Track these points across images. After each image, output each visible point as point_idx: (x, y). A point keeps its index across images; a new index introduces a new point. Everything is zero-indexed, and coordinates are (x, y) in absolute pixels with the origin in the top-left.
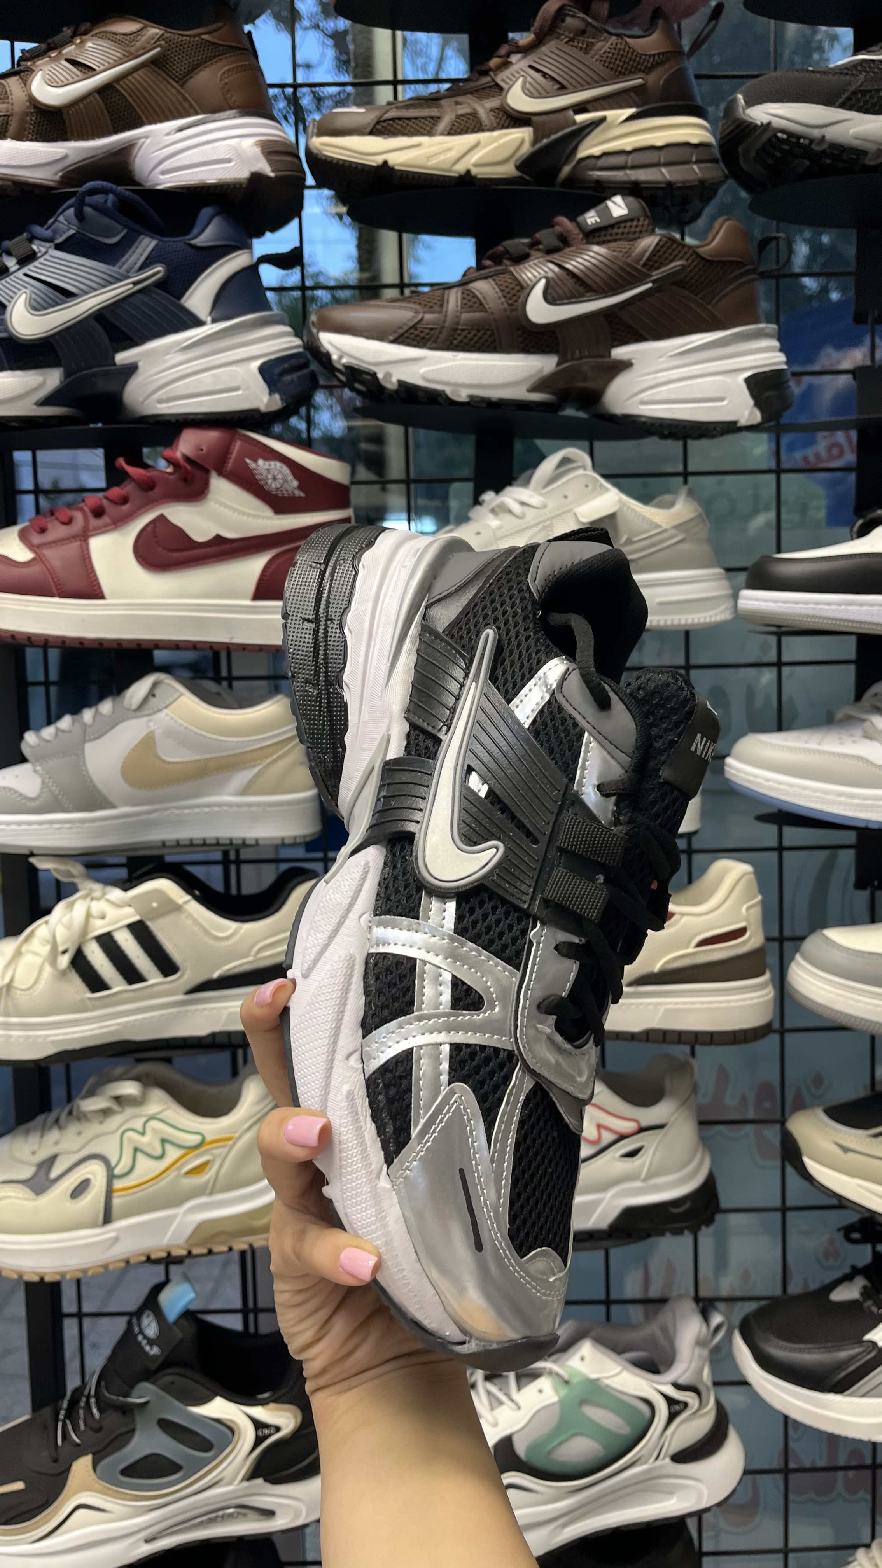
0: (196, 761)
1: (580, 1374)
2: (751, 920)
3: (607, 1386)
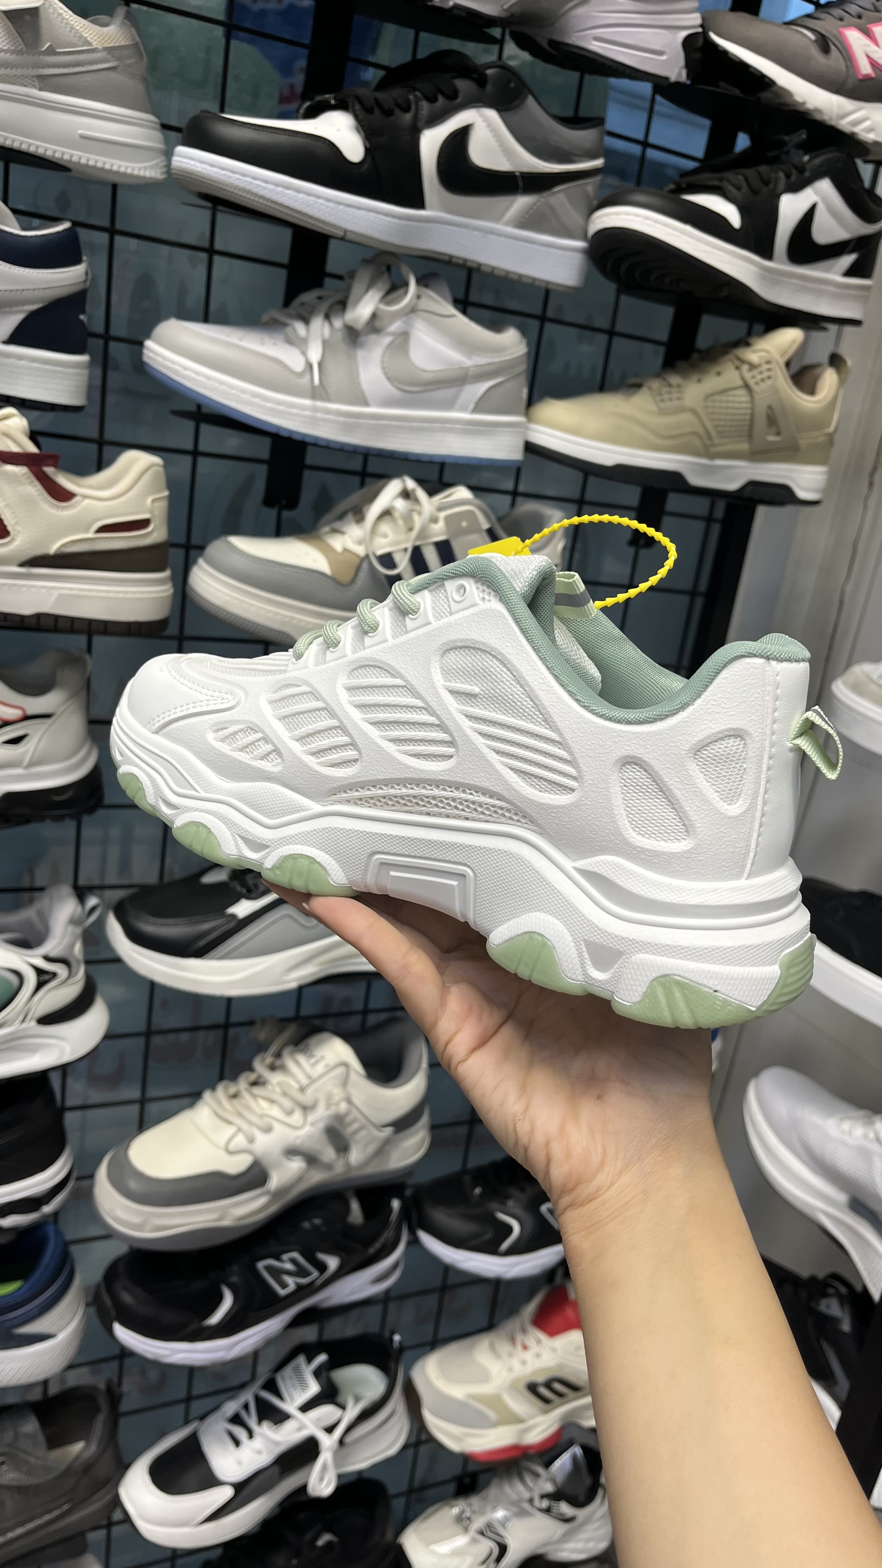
2: (156, 514)
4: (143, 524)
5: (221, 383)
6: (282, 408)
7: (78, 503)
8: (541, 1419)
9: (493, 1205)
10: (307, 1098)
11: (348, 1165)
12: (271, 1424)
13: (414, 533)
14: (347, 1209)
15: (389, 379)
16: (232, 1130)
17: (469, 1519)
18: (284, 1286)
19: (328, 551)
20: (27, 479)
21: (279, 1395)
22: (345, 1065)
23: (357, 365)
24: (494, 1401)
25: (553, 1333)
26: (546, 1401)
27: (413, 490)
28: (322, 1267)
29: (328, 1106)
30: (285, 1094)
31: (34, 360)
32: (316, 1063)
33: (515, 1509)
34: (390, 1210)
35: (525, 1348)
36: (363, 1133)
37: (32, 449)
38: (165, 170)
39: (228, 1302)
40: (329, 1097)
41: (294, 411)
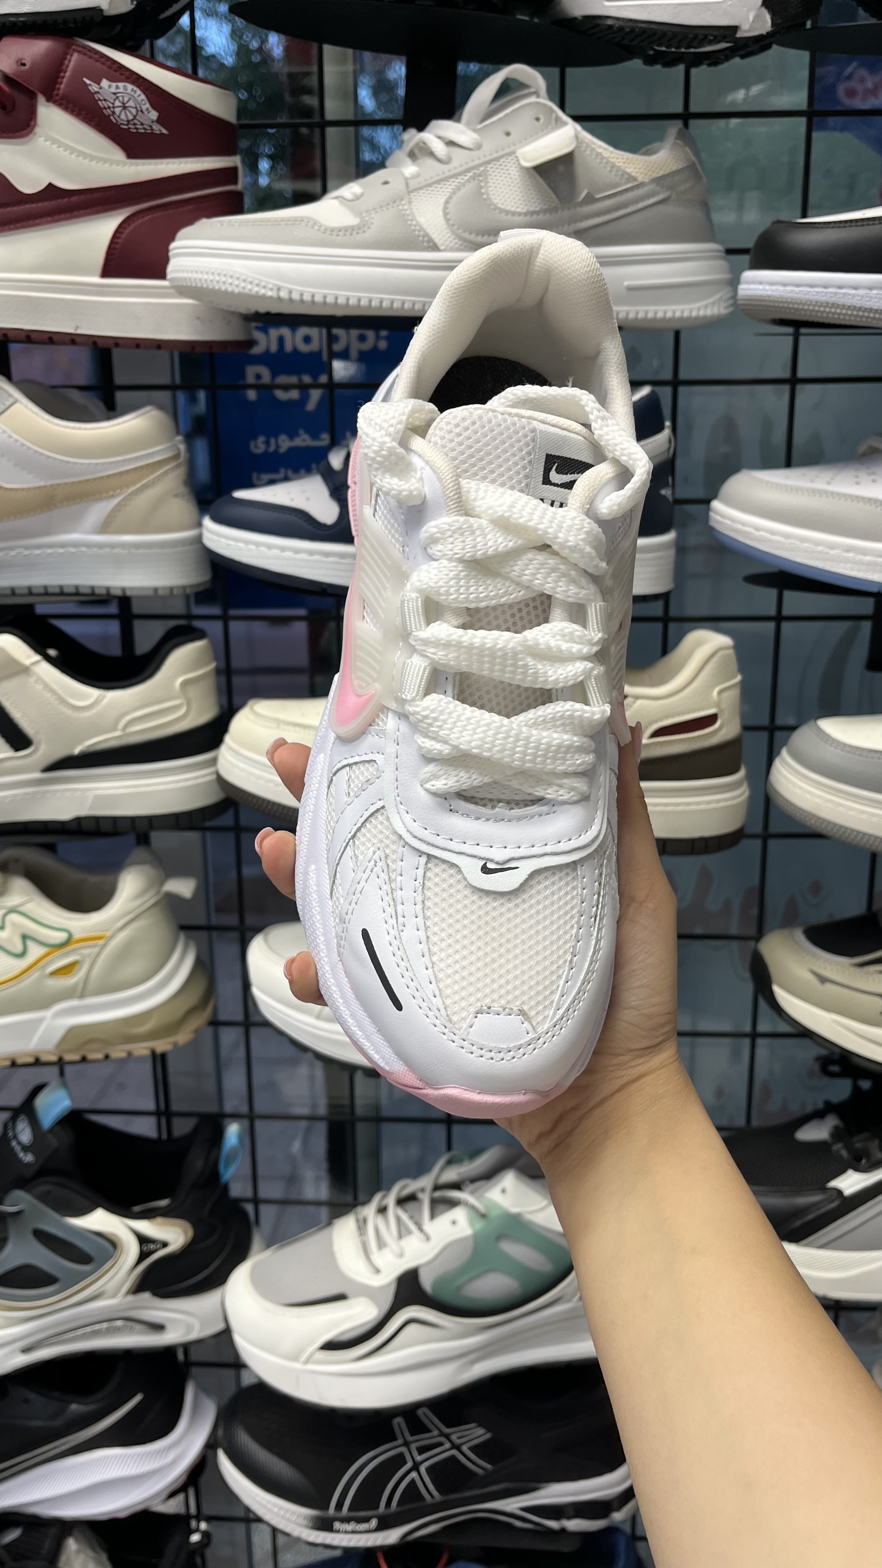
0: (40, 487)
1: (499, 1207)
2: (724, 706)
3: (530, 1221)
4: (709, 720)
38: (731, 302)
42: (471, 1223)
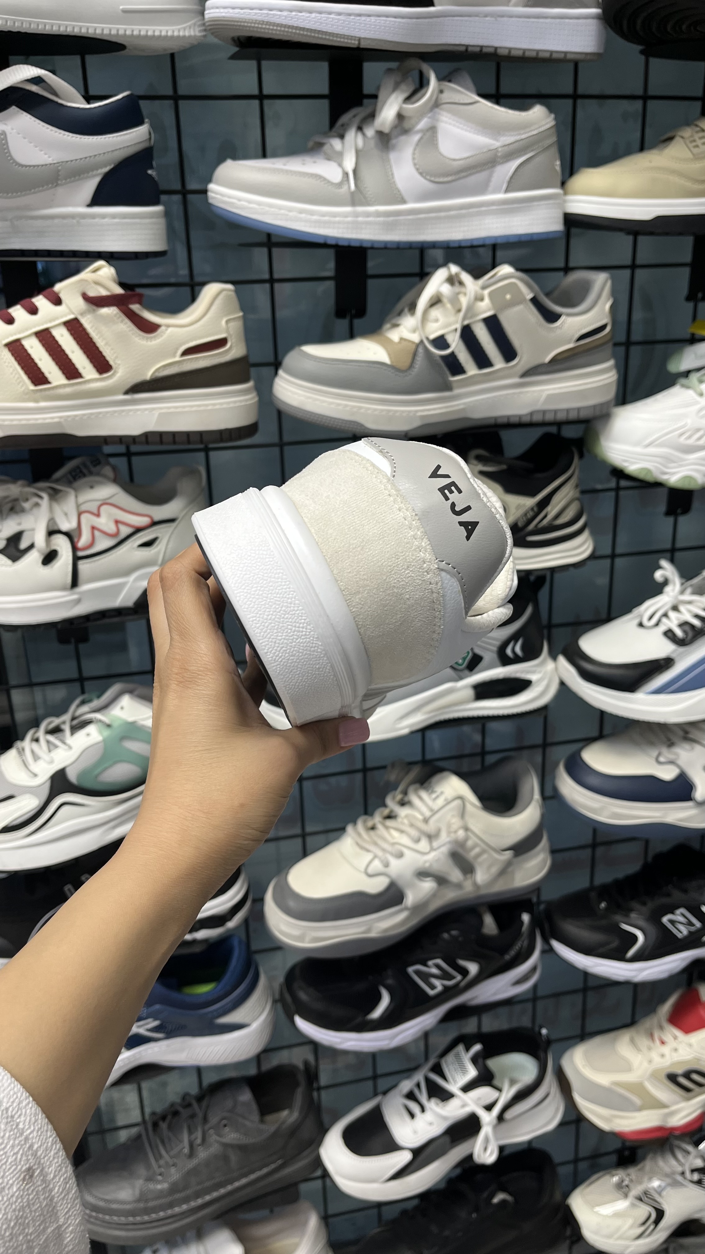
1: (119, 718)
2: (231, 333)
3: (143, 726)
4: (220, 343)
5: (271, 206)
6: (326, 218)
7: (163, 332)
8: (683, 1104)
9: (618, 918)
10: (431, 827)
11: (475, 884)
12: (438, 1101)
13: (461, 314)
14: (481, 923)
15: (421, 174)
16: (370, 856)
17: (627, 1186)
18: (433, 987)
19: (387, 344)
20: (119, 318)
21: (444, 1078)
22: (461, 798)
23: (391, 167)
24: (638, 1088)
25: (687, 1030)
26: (688, 1090)
27: (457, 275)
28: (464, 972)
29: (449, 833)
30: (412, 825)
31: (114, 216)
32: (437, 797)
33: (669, 1180)
34: (522, 923)
35: (663, 1043)
36: (485, 856)
37: (119, 291)
39: (385, 1001)
40: (449, 826)
41: (337, 219)
42: (100, 732)
